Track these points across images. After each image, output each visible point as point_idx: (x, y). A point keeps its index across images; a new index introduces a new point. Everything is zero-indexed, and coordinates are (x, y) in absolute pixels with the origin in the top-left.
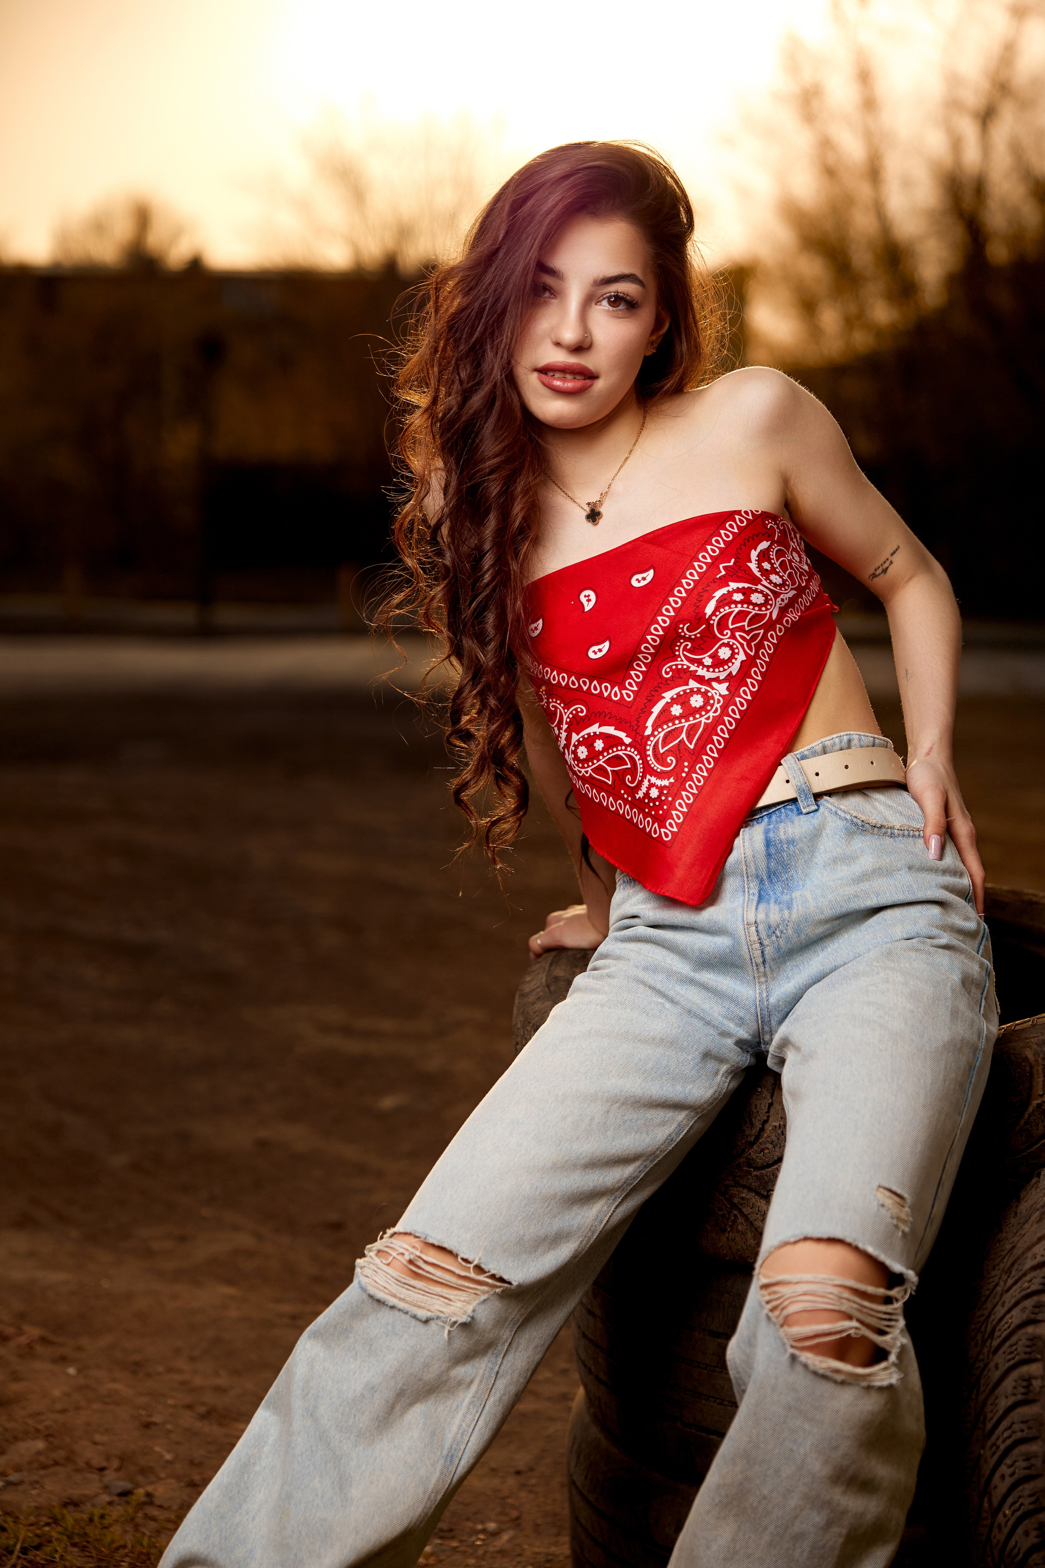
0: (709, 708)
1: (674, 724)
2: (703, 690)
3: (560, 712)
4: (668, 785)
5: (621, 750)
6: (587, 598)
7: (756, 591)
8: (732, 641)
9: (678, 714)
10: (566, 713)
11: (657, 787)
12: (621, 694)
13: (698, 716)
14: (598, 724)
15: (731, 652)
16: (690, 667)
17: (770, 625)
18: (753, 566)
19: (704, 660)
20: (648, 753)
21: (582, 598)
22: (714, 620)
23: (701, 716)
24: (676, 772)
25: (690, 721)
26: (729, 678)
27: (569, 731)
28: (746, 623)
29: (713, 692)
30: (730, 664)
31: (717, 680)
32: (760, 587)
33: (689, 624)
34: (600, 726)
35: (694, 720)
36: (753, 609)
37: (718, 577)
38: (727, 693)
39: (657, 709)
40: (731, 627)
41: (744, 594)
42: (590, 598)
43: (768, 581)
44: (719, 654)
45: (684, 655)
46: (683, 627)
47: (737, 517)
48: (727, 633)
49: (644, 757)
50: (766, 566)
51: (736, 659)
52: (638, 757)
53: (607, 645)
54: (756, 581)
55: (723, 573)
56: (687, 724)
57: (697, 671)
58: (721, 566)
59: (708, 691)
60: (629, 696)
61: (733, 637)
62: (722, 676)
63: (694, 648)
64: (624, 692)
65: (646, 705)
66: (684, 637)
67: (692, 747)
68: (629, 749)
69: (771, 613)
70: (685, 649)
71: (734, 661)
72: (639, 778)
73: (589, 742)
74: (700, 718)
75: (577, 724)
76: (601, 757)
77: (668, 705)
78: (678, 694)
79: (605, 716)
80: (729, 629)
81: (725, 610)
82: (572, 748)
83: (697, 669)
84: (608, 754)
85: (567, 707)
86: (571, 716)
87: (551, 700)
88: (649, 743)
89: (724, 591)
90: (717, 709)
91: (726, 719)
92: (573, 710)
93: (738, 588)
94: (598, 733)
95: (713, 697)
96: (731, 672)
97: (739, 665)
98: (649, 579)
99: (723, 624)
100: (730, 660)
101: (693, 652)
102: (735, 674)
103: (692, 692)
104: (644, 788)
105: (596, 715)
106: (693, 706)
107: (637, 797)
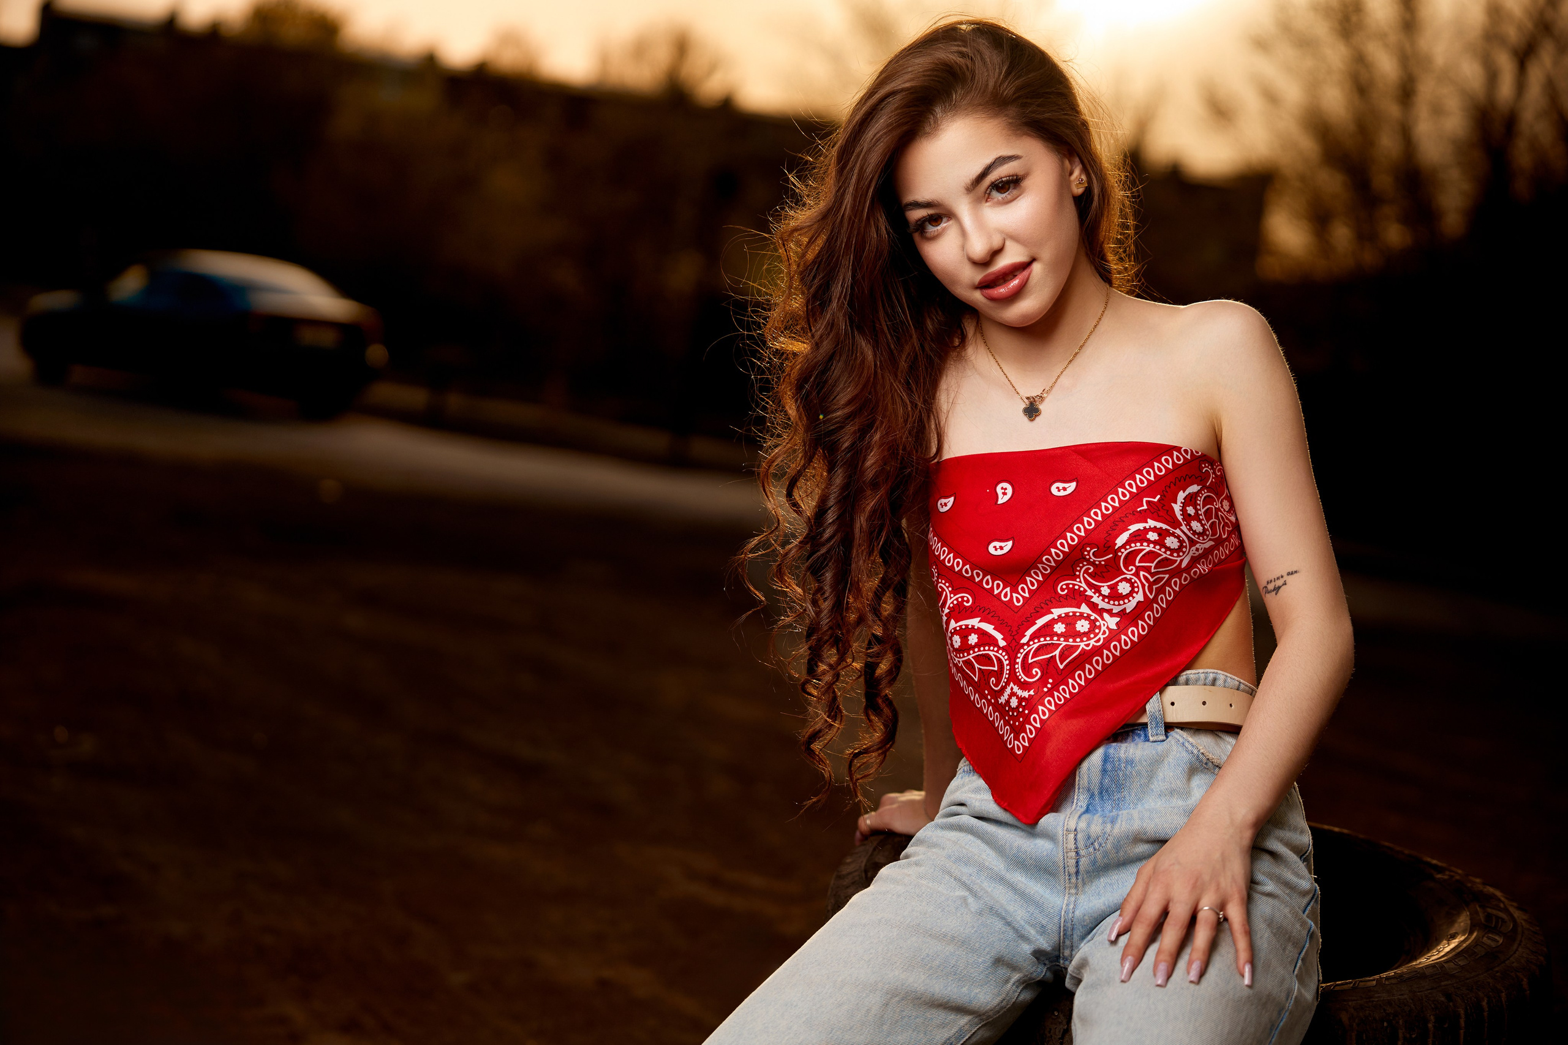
0: (1092, 636)
1: (1052, 639)
2: (1092, 618)
3: (946, 595)
4: (1027, 696)
5: (993, 651)
6: (1003, 491)
7: (1173, 535)
8: (1135, 579)
9: (1060, 632)
10: (951, 598)
11: (1018, 697)
12: (1012, 596)
13: (1078, 640)
14: (979, 619)
15: (1130, 589)
16: (1086, 591)
17: (1177, 572)
18: (1177, 508)
19: (1102, 589)
20: (1017, 660)
21: (999, 489)
23: (1082, 641)
24: (1038, 686)
25: (1069, 642)
26: (1122, 613)
27: (949, 617)
28: (1153, 565)
29: (1102, 622)
30: (1126, 601)
31: (1109, 612)
32: (1178, 531)
33: (1097, 549)
34: (980, 621)
35: (1073, 642)
36: (1165, 553)
37: (1138, 510)
38: (1115, 628)
39: (1040, 622)
40: (1137, 564)
41: (1159, 535)
42: (1006, 491)
43: (1188, 527)
44: (1119, 588)
45: (1084, 577)
46: (1090, 551)
47: (1175, 453)
48: (1132, 569)
49: (1013, 663)
50: (1191, 510)
51: (1134, 598)
52: (1008, 662)
53: (1010, 544)
54: (1176, 524)
55: (1145, 507)
56: (1064, 644)
57: (1092, 597)
58: (1145, 500)
59: (1096, 620)
60: (1018, 600)
61: (1137, 574)
62: (1116, 610)
63: (1096, 573)
64: (1015, 595)
65: (1032, 615)
66: (1088, 561)
67: (1061, 666)
68: (1001, 652)
69: (1181, 561)
70: (1086, 572)
71: (1131, 598)
72: (1002, 683)
73: (965, 633)
74: (1079, 642)
75: (959, 613)
76: (971, 652)
77: (1053, 622)
78: (1067, 614)
79: (989, 613)
80: (1135, 566)
81: (1136, 546)
82: (949, 634)
83: (1093, 595)
84: (979, 651)
85: (954, 592)
86: (955, 602)
87: (940, 580)
88: (1021, 650)
89: (1140, 526)
90: (1100, 639)
91: (1105, 652)
92: (960, 597)
93: (1155, 527)
94: (976, 628)
95: (1100, 627)
96: (1125, 609)
97: (1135, 604)
98: (1069, 491)
99: (1130, 559)
100: (1127, 596)
101: (1094, 577)
102: (1129, 612)
103: (1081, 616)
104: (1006, 696)
105: (980, 609)
106: (1078, 629)
107: (999, 701)
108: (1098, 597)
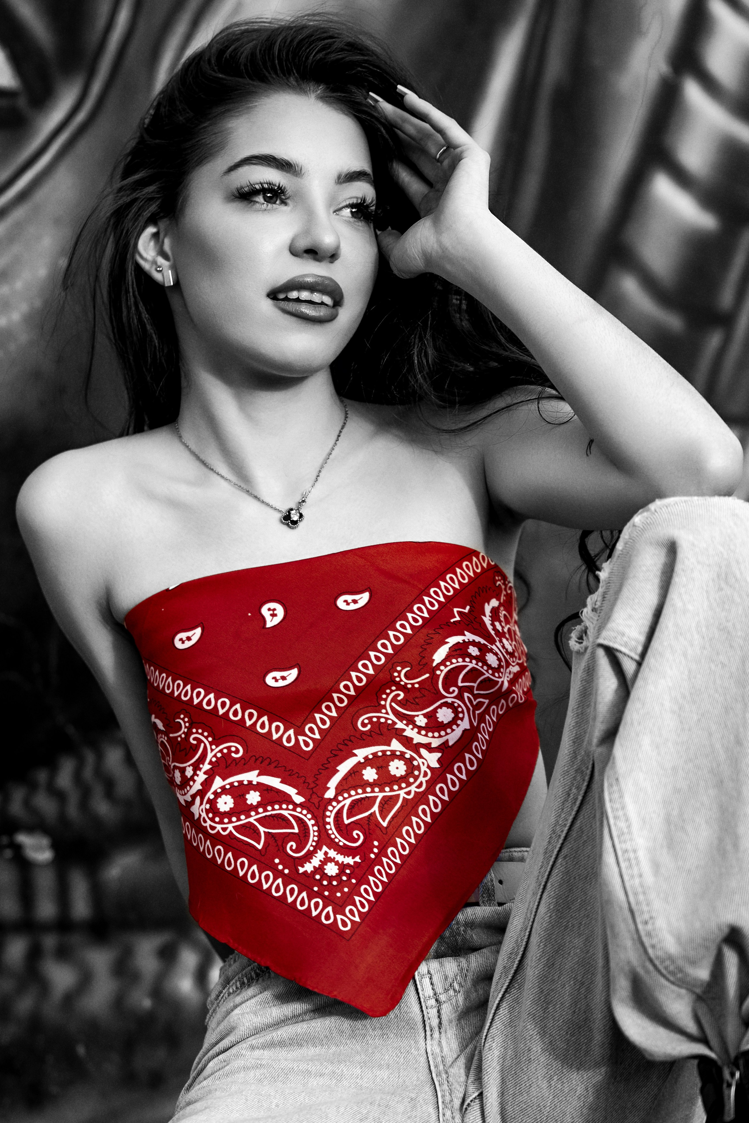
0: (412, 780)
1: (364, 792)
2: (407, 756)
3: (205, 746)
4: (352, 863)
5: (287, 809)
6: (271, 612)
7: (491, 651)
8: (458, 702)
9: (371, 780)
10: (212, 750)
11: (337, 863)
12: (297, 740)
13: (396, 787)
14: (257, 772)
15: (453, 715)
17: (497, 697)
18: (487, 622)
19: (416, 719)
20: (328, 820)
21: (265, 611)
22: (442, 671)
23: (401, 788)
24: (363, 850)
25: (385, 792)
26: (444, 748)
27: (211, 776)
28: (475, 685)
29: (421, 761)
30: (449, 731)
31: (428, 747)
32: (494, 647)
33: (408, 669)
34: (259, 775)
35: (390, 791)
36: (487, 671)
37: (451, 621)
38: (438, 766)
39: (344, 768)
42: (275, 612)
43: (502, 644)
44: (438, 715)
45: (391, 707)
46: (401, 671)
48: (454, 691)
49: (321, 823)
50: (498, 626)
51: (458, 726)
52: (313, 822)
53: (294, 672)
54: (491, 639)
55: (458, 618)
56: (381, 795)
57: (404, 730)
58: (455, 610)
59: (412, 759)
60: (307, 744)
61: (460, 697)
62: (435, 743)
63: (407, 701)
64: (301, 738)
65: (329, 760)
66: (398, 684)
67: (385, 824)
68: (299, 809)
69: (502, 682)
70: (394, 699)
72: (309, 847)
73: (238, 791)
74: (398, 790)
75: (227, 767)
76: (253, 813)
78: (375, 754)
79: (270, 764)
80: (456, 686)
81: (458, 662)
82: (210, 795)
83: (404, 727)
84: (265, 810)
85: (216, 742)
86: (219, 755)
87: (194, 730)
88: (330, 808)
89: (459, 639)
90: (421, 783)
91: (431, 798)
92: (225, 748)
93: (474, 641)
94: (255, 783)
95: (418, 768)
96: (447, 741)
97: (460, 734)
98: (361, 604)
99: (451, 678)
100: (450, 725)
101: (405, 705)
102: (453, 745)
103: (394, 755)
104: (316, 861)
105: (256, 760)
106: (392, 773)
107: (301, 870)
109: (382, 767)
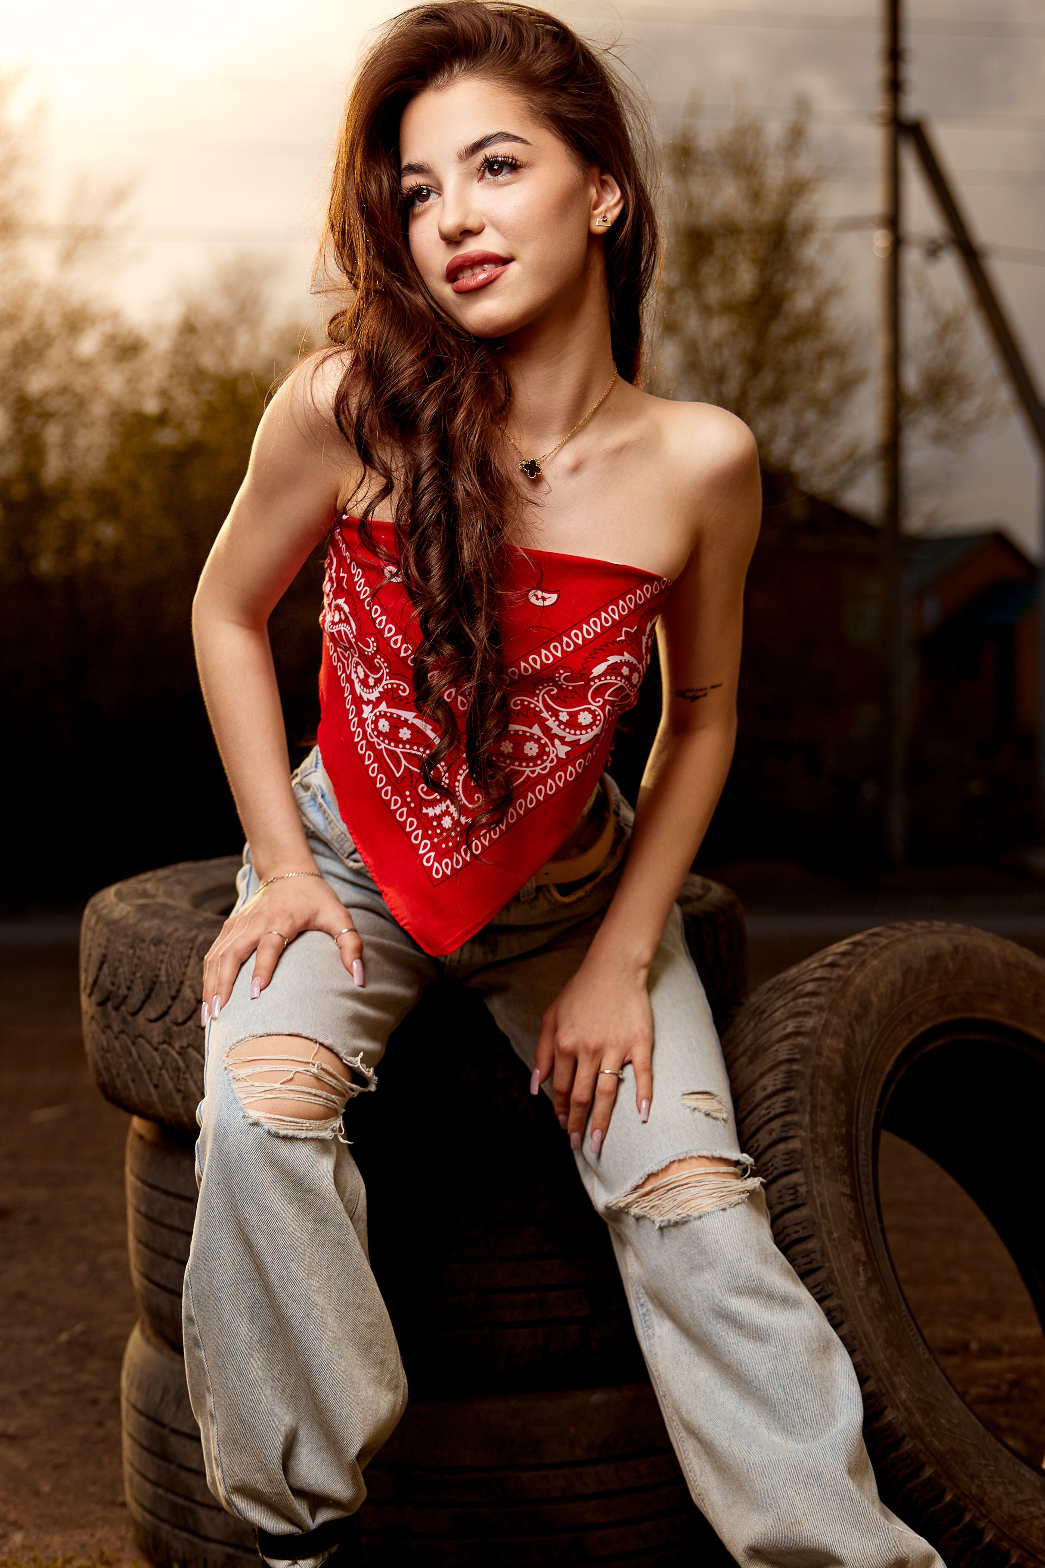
0: (539, 762)
2: (543, 742)
4: (464, 823)
7: (637, 670)
8: (599, 711)
10: (386, 680)
11: (453, 818)
13: (524, 764)
14: (415, 713)
15: (591, 721)
16: (543, 712)
18: (644, 641)
19: (560, 714)
20: (459, 777)
23: (528, 766)
25: (514, 765)
26: (574, 744)
27: (381, 697)
28: (618, 699)
29: (552, 749)
30: (584, 732)
32: (640, 667)
33: (570, 674)
34: (415, 717)
35: (518, 766)
36: (629, 688)
37: (618, 640)
38: (564, 757)
40: (606, 697)
41: (630, 670)
44: (579, 717)
45: (543, 697)
46: (563, 674)
48: (599, 701)
49: (452, 778)
51: (593, 730)
52: (446, 775)
55: (624, 638)
56: (510, 767)
57: (548, 720)
59: (546, 745)
60: (463, 704)
61: (602, 708)
62: (569, 738)
63: (558, 697)
64: (461, 697)
66: (555, 682)
70: (548, 692)
71: (589, 730)
72: (437, 795)
73: (397, 724)
74: (525, 767)
75: (392, 699)
76: (401, 746)
77: (500, 737)
78: (516, 732)
80: (603, 698)
83: (548, 718)
84: (411, 748)
85: (392, 675)
86: (390, 686)
87: (379, 656)
88: (464, 767)
89: (618, 658)
90: (546, 767)
91: (550, 781)
92: (396, 683)
94: (410, 722)
95: (548, 754)
96: (579, 740)
97: (593, 736)
99: (601, 691)
100: (586, 727)
101: (556, 700)
102: (583, 744)
103: (531, 738)
104: (437, 810)
106: (526, 752)
107: (425, 811)
108: (554, 721)
109: (518, 744)
